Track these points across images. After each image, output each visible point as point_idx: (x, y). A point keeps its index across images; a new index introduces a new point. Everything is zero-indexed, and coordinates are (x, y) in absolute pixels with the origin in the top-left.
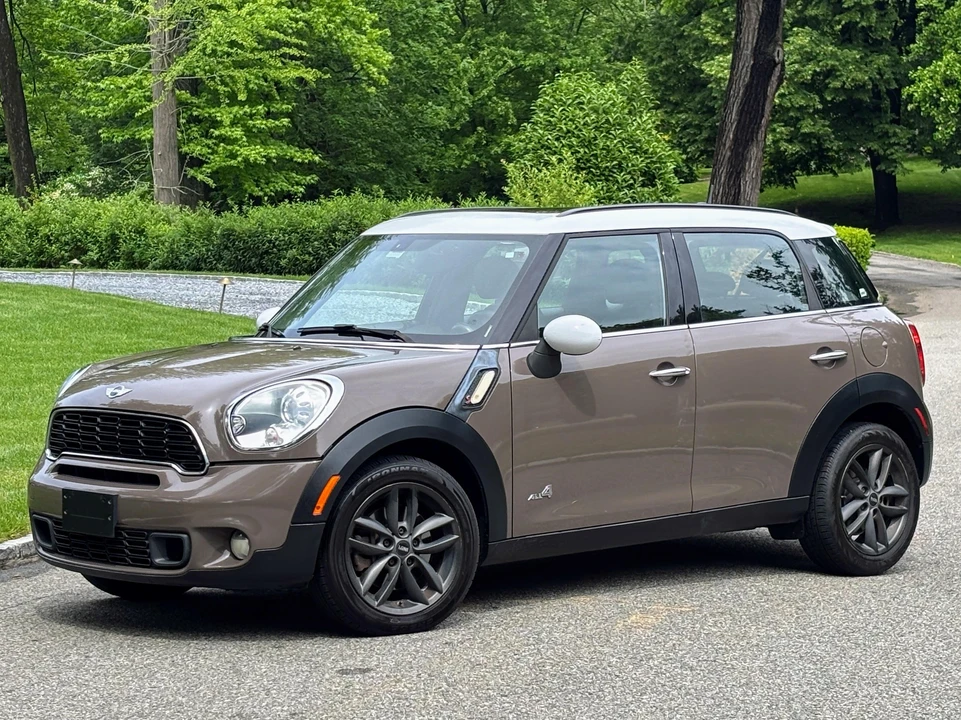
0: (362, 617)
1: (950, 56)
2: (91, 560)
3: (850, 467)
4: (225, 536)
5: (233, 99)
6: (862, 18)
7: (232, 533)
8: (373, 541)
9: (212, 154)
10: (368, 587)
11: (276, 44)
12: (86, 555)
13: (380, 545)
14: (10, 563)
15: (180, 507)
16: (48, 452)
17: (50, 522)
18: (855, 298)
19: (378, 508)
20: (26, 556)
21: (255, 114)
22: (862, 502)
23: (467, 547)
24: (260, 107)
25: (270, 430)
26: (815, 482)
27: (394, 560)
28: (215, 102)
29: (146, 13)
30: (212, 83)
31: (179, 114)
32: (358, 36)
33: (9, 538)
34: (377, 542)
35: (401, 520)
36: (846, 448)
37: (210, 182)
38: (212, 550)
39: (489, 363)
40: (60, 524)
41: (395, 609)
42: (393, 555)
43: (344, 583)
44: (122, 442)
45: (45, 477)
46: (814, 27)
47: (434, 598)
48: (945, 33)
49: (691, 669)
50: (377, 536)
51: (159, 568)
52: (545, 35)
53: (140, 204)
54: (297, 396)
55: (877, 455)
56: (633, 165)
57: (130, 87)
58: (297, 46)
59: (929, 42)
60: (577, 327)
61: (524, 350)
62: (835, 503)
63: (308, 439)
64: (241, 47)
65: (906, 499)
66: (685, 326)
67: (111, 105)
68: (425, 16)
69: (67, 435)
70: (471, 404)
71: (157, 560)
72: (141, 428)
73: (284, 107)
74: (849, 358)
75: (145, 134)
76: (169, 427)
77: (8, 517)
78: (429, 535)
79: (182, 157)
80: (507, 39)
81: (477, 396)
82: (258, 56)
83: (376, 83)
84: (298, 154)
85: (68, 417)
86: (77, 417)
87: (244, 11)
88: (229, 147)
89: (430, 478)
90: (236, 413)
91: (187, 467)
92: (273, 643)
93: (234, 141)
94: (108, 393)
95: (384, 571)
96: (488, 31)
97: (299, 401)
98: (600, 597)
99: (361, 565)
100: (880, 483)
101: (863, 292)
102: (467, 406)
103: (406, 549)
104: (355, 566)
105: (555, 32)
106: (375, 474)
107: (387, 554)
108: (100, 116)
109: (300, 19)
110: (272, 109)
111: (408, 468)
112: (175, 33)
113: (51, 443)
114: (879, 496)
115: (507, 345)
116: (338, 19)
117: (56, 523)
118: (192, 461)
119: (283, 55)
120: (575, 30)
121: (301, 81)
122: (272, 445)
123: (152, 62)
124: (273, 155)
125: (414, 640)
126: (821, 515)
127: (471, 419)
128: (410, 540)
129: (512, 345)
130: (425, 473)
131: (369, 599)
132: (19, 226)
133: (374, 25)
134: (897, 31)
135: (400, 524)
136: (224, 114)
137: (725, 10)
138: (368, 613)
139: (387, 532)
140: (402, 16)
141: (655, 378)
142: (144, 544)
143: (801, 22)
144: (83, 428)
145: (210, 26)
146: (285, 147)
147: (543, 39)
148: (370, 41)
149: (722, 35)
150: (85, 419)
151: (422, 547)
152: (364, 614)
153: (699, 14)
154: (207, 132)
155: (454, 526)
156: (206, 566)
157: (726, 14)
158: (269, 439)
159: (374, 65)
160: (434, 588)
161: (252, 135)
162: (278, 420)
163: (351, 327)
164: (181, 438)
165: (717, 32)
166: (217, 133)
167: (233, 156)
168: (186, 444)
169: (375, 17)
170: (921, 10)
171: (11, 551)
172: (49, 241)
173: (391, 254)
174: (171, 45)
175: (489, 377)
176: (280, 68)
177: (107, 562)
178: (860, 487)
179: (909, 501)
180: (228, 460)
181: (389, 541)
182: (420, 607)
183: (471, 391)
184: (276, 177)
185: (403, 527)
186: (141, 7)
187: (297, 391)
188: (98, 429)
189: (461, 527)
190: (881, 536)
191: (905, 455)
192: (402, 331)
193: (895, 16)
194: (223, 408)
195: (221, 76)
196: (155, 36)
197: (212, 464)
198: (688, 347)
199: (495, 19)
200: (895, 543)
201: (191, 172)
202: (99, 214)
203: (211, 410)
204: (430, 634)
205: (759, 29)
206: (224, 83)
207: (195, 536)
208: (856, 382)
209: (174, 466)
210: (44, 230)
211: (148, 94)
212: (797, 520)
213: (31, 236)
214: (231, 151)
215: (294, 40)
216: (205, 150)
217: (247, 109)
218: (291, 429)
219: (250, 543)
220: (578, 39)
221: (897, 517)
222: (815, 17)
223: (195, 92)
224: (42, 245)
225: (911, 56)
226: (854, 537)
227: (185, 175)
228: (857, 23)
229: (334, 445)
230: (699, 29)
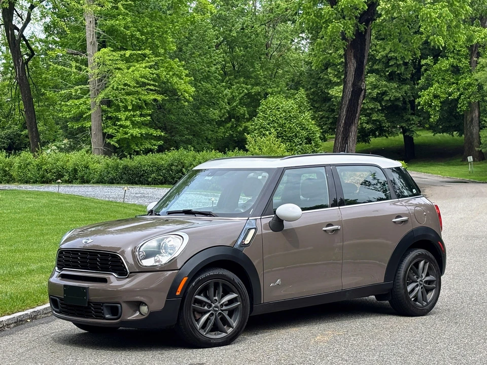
0: (199, 340)
1: (436, 85)
2: (77, 316)
3: (411, 268)
4: (137, 305)
5: (126, 108)
6: (398, 70)
7: (140, 303)
8: (203, 306)
9: (117, 133)
10: (201, 327)
11: (144, 84)
13: (206, 308)
14: (38, 317)
15: (117, 292)
16: (56, 268)
17: (58, 299)
18: (411, 194)
19: (204, 291)
20: (45, 314)
21: (135, 115)
22: (416, 284)
23: (244, 307)
24: (138, 112)
25: (156, 257)
26: (395, 275)
27: (212, 314)
28: (118, 109)
29: (87, 72)
30: (117, 102)
31: (102, 115)
32: (179, 80)
33: (38, 305)
34: (204, 307)
35: (215, 296)
36: (409, 260)
37: (117, 145)
38: (131, 311)
39: (252, 226)
40: (63, 300)
41: (213, 336)
42: (211, 312)
43: (191, 325)
44: (90, 263)
45: (55, 279)
46: (377, 74)
47: (230, 330)
48: (434, 75)
49: (346, 361)
50: (204, 303)
51: (108, 320)
52: (260, 79)
53: (86, 155)
54: (168, 242)
55: (422, 263)
56: (301, 135)
57: (81, 104)
58: (153, 85)
59: (427, 79)
60: (291, 209)
61: (267, 220)
62: (404, 284)
63: (173, 261)
64: (129, 86)
65: (435, 282)
66: (338, 208)
67: (72, 112)
68: (209, 71)
69: (65, 261)
70: (245, 244)
71: (107, 316)
72: (99, 257)
73: (148, 112)
74: (410, 220)
75: (88, 125)
76: (111, 257)
77: (37, 296)
78: (227, 302)
79: (104, 134)
80: (244, 81)
81: (247, 241)
82: (136, 89)
83: (187, 101)
84: (155, 132)
85: (65, 253)
86: (69, 253)
87: (130, 70)
88: (125, 130)
89: (228, 277)
90: (141, 250)
91: (119, 275)
92: (159, 352)
93: (127, 127)
94: (83, 242)
95: (208, 319)
96: (235, 78)
97: (169, 244)
98: (302, 328)
99: (198, 317)
100: (424, 275)
101: (414, 191)
102: (243, 245)
103: (217, 309)
104: (195, 317)
105: (265, 77)
106: (203, 276)
107: (209, 311)
108: (68, 117)
109: (154, 73)
110: (143, 113)
111: (217, 273)
112: (100, 80)
113: (58, 264)
114: (423, 281)
115: (260, 217)
116: (171, 73)
117: (61, 300)
118: (122, 272)
119: (148, 89)
120: (273, 76)
121: (155, 100)
122: (157, 264)
123: (90, 93)
124: (144, 132)
125: (222, 350)
126: (398, 290)
127: (245, 251)
128: (219, 305)
129: (262, 217)
130: (225, 275)
131: (202, 332)
132: (33, 166)
133: (187, 75)
134: (413, 75)
135: (215, 298)
136: (122, 115)
137: (338, 67)
138: (201, 338)
139: (209, 302)
140: (198, 71)
141: (325, 231)
142: (100, 309)
143: (372, 71)
144: (72, 258)
145: (116, 77)
146: (149, 129)
147: (260, 81)
148: (185, 83)
149: (337, 78)
150: (72, 253)
151: (224, 308)
152: (199, 338)
153: (327, 68)
154: (115, 123)
155: (238, 299)
156: (129, 318)
157: (339, 68)
158: (156, 262)
159: (187, 93)
160: (230, 326)
161: (134, 124)
162: (159, 253)
163: (190, 210)
164: (117, 262)
165: (335, 76)
166: (119, 123)
167: (126, 133)
168: (119, 264)
169: (187, 72)
170: (423, 65)
171: (39, 311)
172: (47, 172)
173: (207, 178)
174: (98, 86)
175: (252, 232)
176: (146, 95)
177: (84, 317)
178: (415, 277)
179: (437, 283)
180: (137, 271)
181: (210, 306)
182: (224, 335)
183: (244, 238)
184: (145, 142)
185: (216, 300)
186: (85, 69)
187: (168, 240)
188: (79, 258)
189: (242, 299)
190: (425, 299)
191: (434, 262)
192: (214, 212)
193: (412, 68)
194: (135, 248)
195: (120, 99)
196: (92, 81)
197: (131, 273)
198: (339, 216)
199: (238, 72)
200: (431, 301)
201: (108, 141)
202: (68, 160)
203: (129, 249)
204: (228, 347)
205: (355, 74)
206: (121, 102)
207: (124, 305)
208: (412, 231)
209: (113, 274)
210: (45, 167)
211: (88, 107)
212: (387, 292)
213: (39, 170)
214: (125, 131)
215: (152, 83)
216: (114, 131)
217: (132, 113)
218: (166, 257)
219: (148, 308)
220: (275, 80)
221: (431, 290)
222: (377, 69)
223: (109, 106)
224: (43, 174)
225: (419, 85)
226: (413, 299)
227: (106, 142)
228: (396, 71)
229: (185, 263)
230: (327, 75)
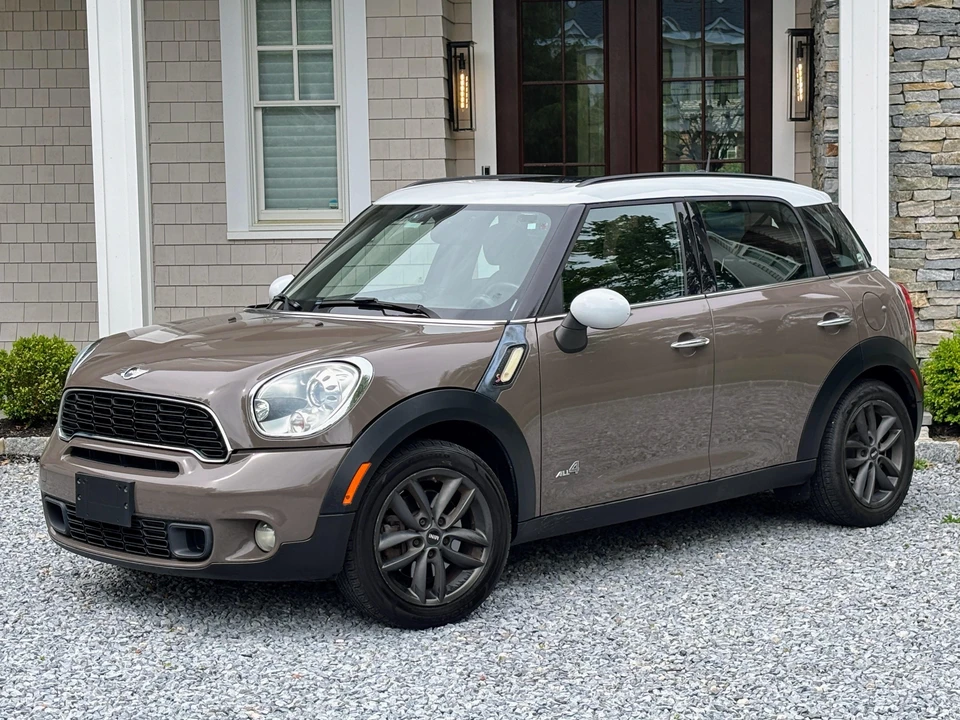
2: (106, 548)
4: (248, 528)
7: (255, 524)
12: (101, 542)
16: (60, 431)
17: (62, 505)
18: (852, 264)
25: (295, 417)
38: (236, 543)
39: (517, 339)
40: (73, 509)
44: (138, 425)
51: (179, 561)
54: (324, 380)
60: (604, 301)
61: (551, 326)
66: (702, 296)
69: (79, 415)
70: (501, 383)
71: (177, 552)
72: (158, 412)
74: (853, 324)
76: (188, 412)
81: (507, 374)
85: (80, 397)
86: (90, 398)
90: (259, 398)
91: (210, 455)
94: (123, 374)
97: (326, 385)
101: (859, 257)
102: (497, 385)
113: (64, 422)
115: (534, 320)
117: (68, 507)
118: (213, 447)
122: (298, 431)
127: (501, 398)
129: (539, 319)
141: (677, 349)
142: (163, 534)
144: (95, 409)
150: (98, 400)
156: (228, 559)
158: (295, 426)
162: (302, 404)
163: (373, 301)
164: (202, 424)
168: (206, 430)
173: (410, 225)
175: (517, 354)
180: (251, 446)
183: (501, 369)
187: (324, 374)
188: (112, 411)
192: (426, 305)
197: (234, 452)
209: (193, 452)
212: (803, 482)
218: (319, 415)
219: (276, 534)
229: (364, 430)
